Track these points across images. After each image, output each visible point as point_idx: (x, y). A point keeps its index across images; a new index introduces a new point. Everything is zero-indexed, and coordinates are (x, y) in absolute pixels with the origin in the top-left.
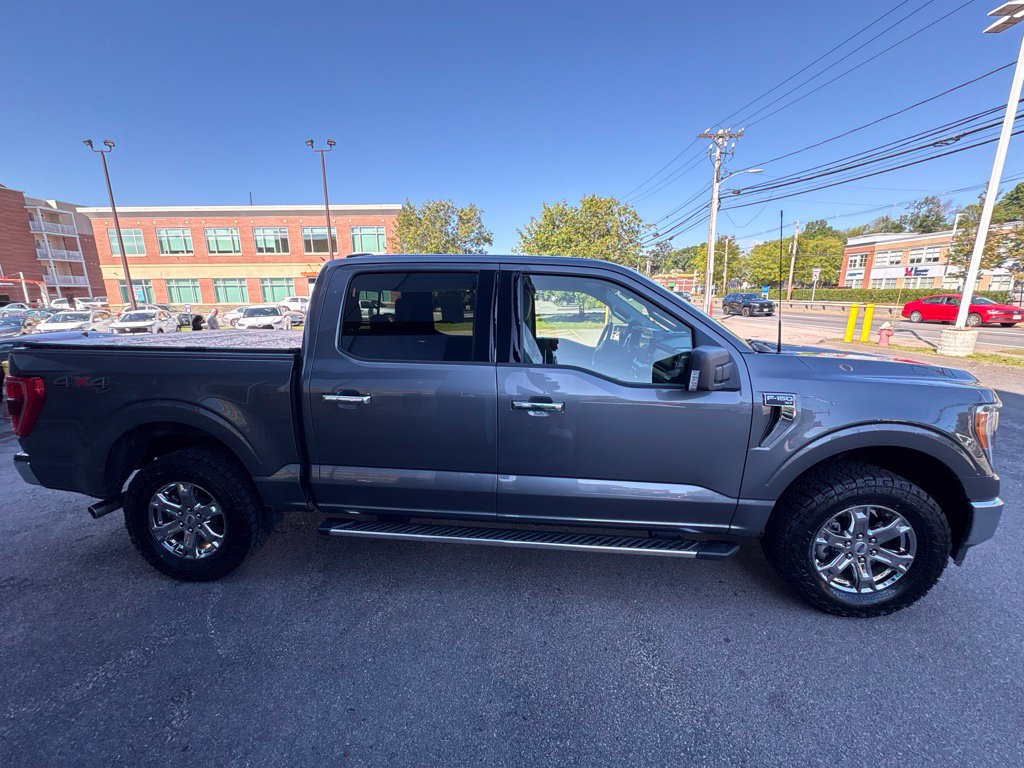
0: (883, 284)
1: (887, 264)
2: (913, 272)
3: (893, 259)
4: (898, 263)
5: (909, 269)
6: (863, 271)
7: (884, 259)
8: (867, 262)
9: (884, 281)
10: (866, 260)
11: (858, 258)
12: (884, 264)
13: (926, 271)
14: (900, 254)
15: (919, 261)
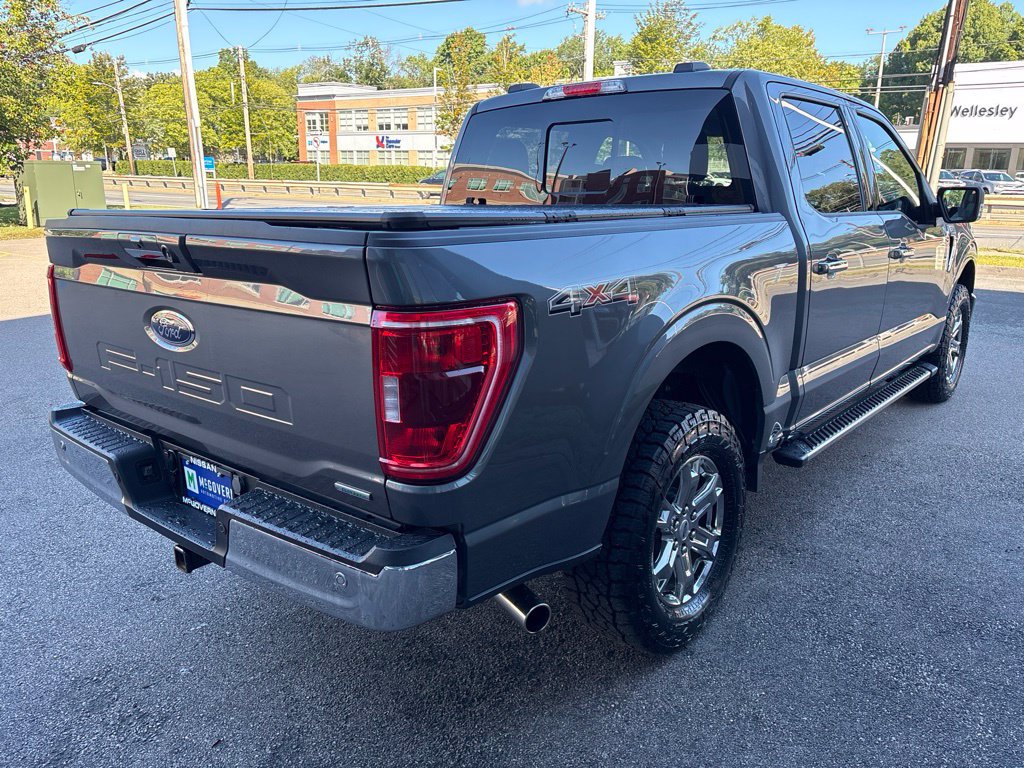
0: (355, 160)
1: (354, 129)
2: (385, 143)
3: (359, 123)
4: (366, 128)
5: (380, 139)
6: (327, 139)
7: (349, 122)
8: (328, 122)
9: (355, 152)
10: (327, 122)
11: (317, 118)
12: (350, 128)
13: (398, 142)
14: (366, 116)
15: (388, 127)
